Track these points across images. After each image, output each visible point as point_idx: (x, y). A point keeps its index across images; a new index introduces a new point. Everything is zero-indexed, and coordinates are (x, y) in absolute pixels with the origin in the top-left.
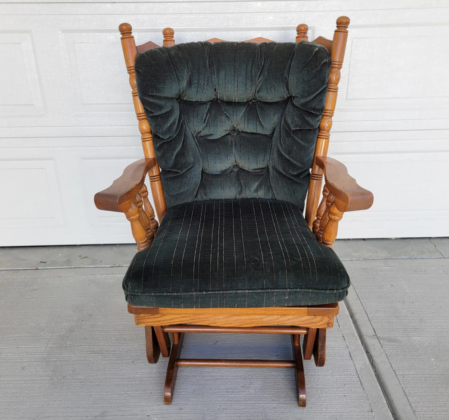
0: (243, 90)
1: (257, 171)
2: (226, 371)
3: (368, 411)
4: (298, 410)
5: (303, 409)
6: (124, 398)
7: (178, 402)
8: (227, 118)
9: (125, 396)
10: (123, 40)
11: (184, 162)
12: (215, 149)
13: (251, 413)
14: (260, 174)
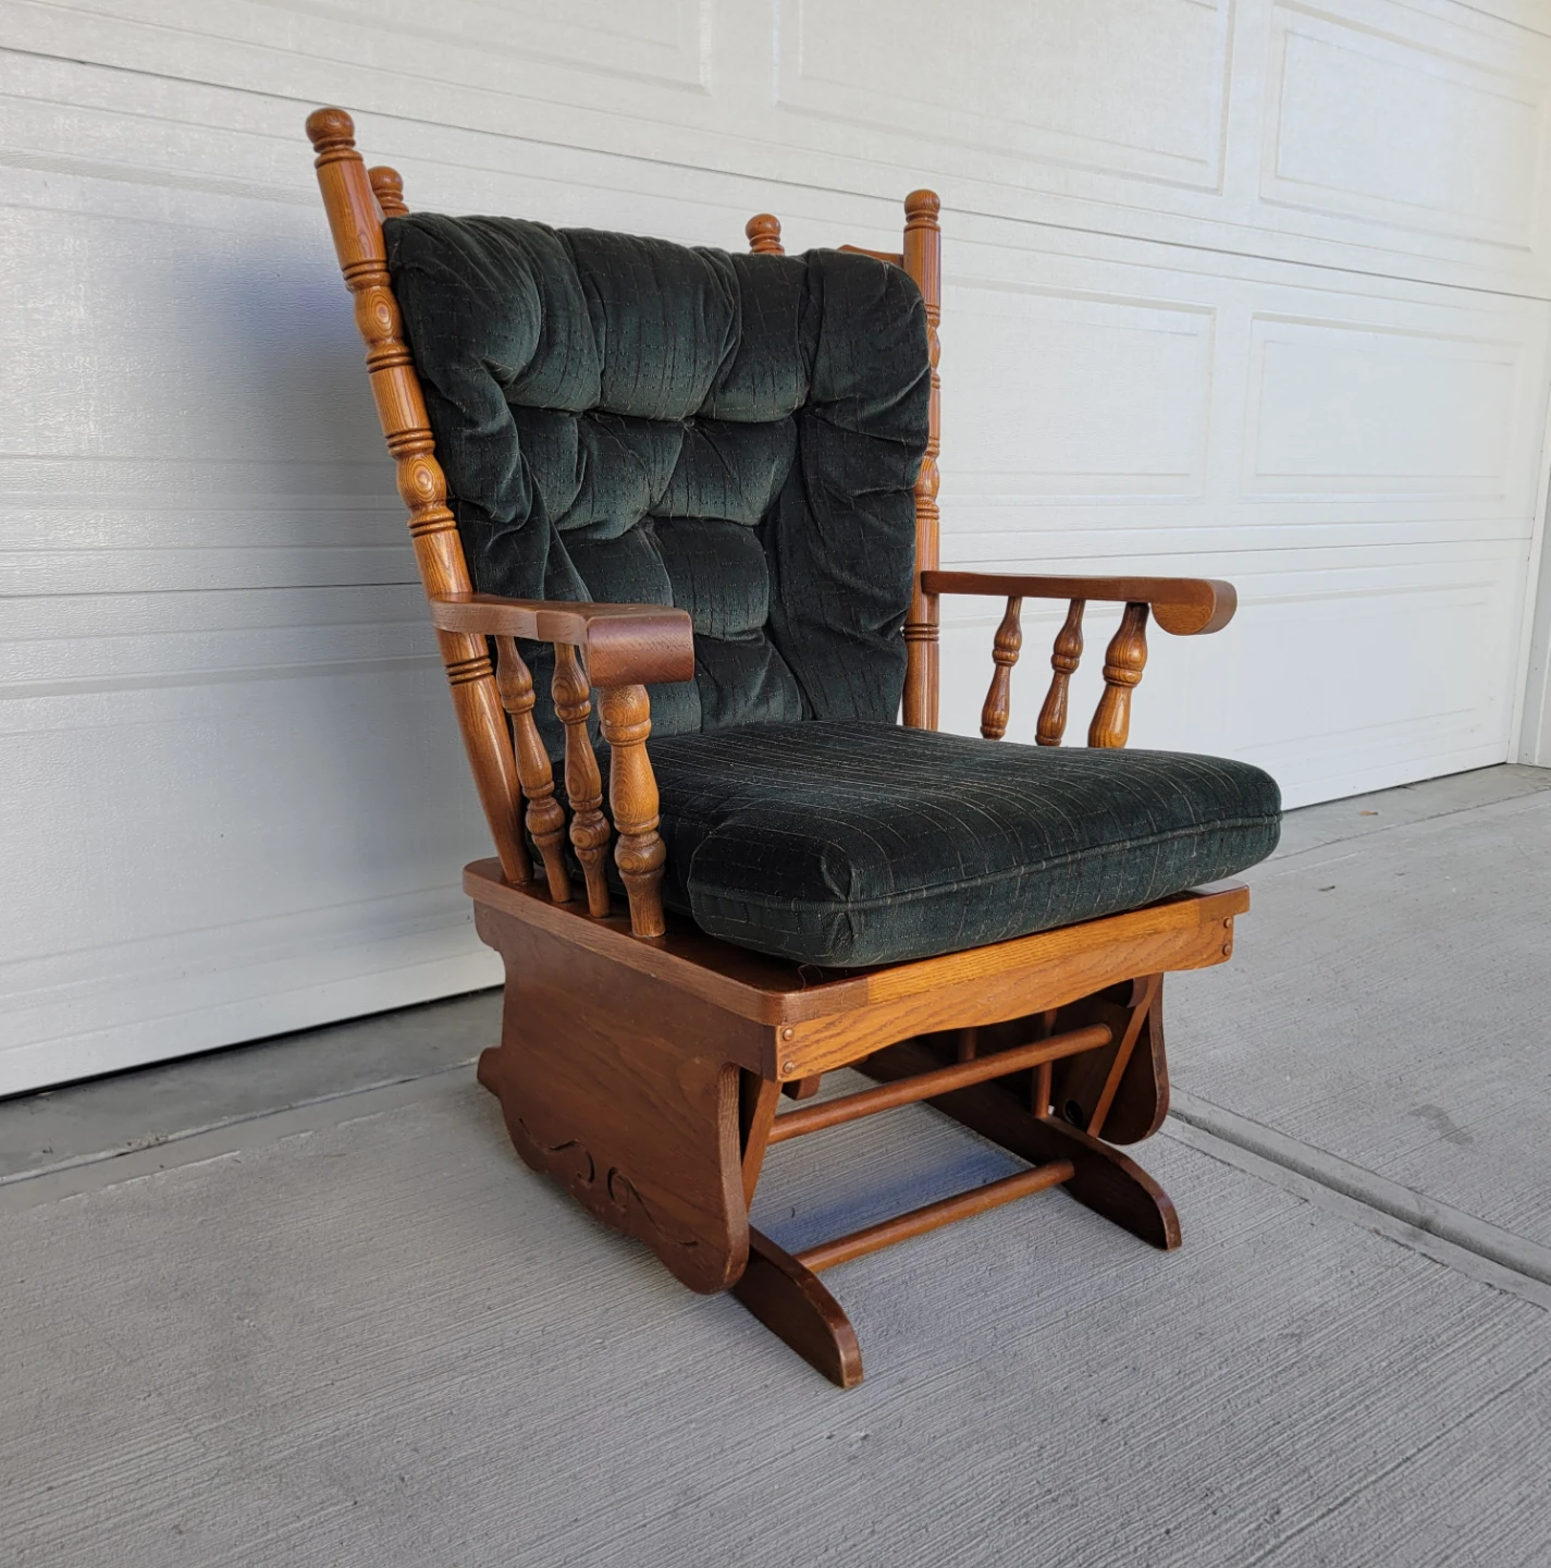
1: (746, 638)
8: (639, 472)
10: (323, 168)
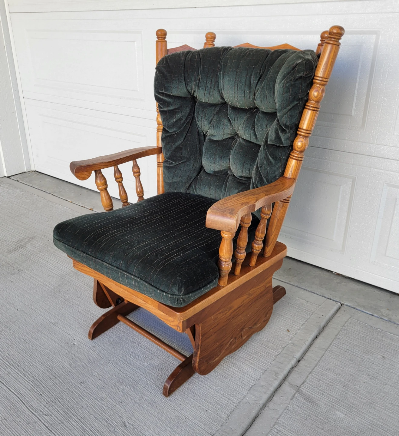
0: (243, 97)
1: (242, 179)
2: (146, 341)
3: (210, 433)
4: (160, 396)
5: (165, 398)
6: (74, 321)
7: (97, 342)
8: (229, 123)
9: (75, 321)
11: (179, 155)
12: (213, 149)
13: (129, 376)
14: (244, 182)
